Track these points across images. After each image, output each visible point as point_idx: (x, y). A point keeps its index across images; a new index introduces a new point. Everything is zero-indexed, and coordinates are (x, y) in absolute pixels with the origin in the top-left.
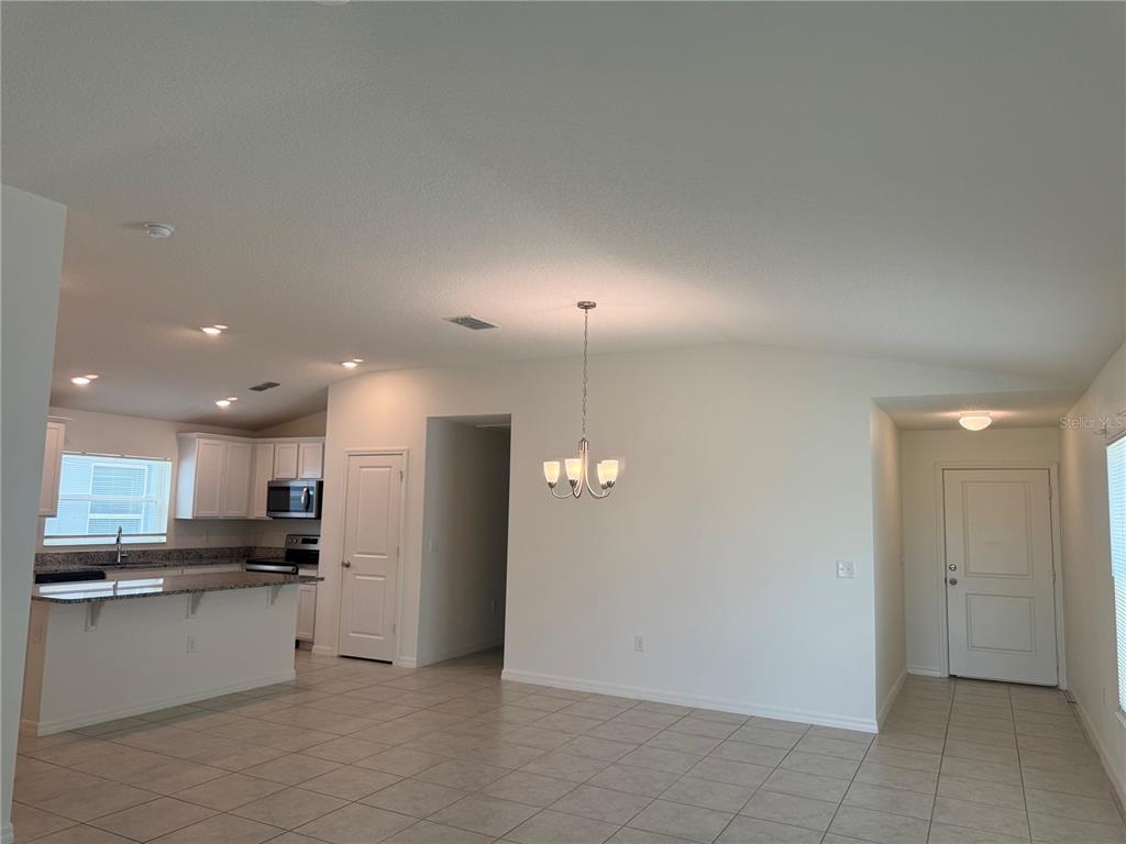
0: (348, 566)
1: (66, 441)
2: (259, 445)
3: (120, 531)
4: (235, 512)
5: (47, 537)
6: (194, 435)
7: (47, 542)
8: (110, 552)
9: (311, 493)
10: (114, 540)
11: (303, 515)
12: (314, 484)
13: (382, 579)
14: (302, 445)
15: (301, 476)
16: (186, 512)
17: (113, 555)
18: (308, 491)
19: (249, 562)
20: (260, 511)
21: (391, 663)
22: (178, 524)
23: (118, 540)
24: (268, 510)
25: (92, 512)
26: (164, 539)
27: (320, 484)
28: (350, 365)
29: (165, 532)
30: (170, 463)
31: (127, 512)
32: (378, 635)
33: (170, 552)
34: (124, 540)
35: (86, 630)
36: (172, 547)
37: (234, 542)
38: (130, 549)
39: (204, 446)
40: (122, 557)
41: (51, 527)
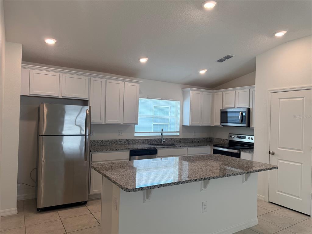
0: (273, 154)
1: (140, 92)
2: (216, 93)
3: (162, 130)
4: (206, 123)
5: (136, 132)
6: (189, 89)
7: (136, 135)
8: (159, 139)
9: (244, 114)
10: (160, 134)
11: (240, 125)
12: (245, 110)
13: (300, 165)
14: (237, 91)
15: (237, 106)
16: (187, 123)
17: (160, 140)
18: (242, 114)
19: (214, 146)
20: (217, 122)
21: (310, 216)
22: (184, 128)
23: (161, 134)
24: (221, 122)
25: (154, 122)
26: (178, 134)
27: (249, 110)
28: (280, 34)
29: (179, 131)
30: (180, 102)
31: (164, 122)
32: (298, 197)
33: (181, 139)
34: (164, 134)
35: (144, 202)
36: (181, 137)
37: (204, 135)
38: (166, 138)
39: (193, 94)
40: (163, 141)
41: (137, 128)
